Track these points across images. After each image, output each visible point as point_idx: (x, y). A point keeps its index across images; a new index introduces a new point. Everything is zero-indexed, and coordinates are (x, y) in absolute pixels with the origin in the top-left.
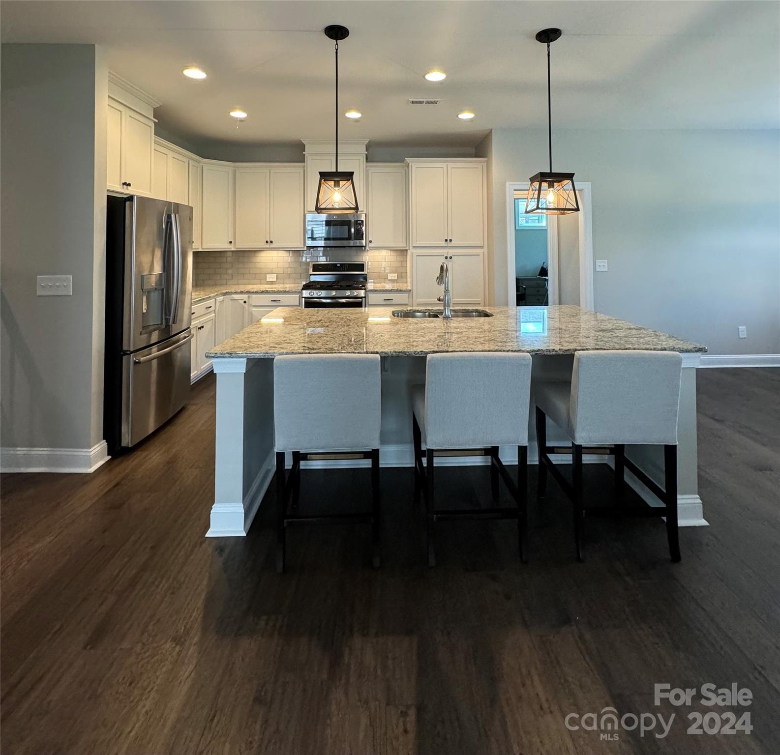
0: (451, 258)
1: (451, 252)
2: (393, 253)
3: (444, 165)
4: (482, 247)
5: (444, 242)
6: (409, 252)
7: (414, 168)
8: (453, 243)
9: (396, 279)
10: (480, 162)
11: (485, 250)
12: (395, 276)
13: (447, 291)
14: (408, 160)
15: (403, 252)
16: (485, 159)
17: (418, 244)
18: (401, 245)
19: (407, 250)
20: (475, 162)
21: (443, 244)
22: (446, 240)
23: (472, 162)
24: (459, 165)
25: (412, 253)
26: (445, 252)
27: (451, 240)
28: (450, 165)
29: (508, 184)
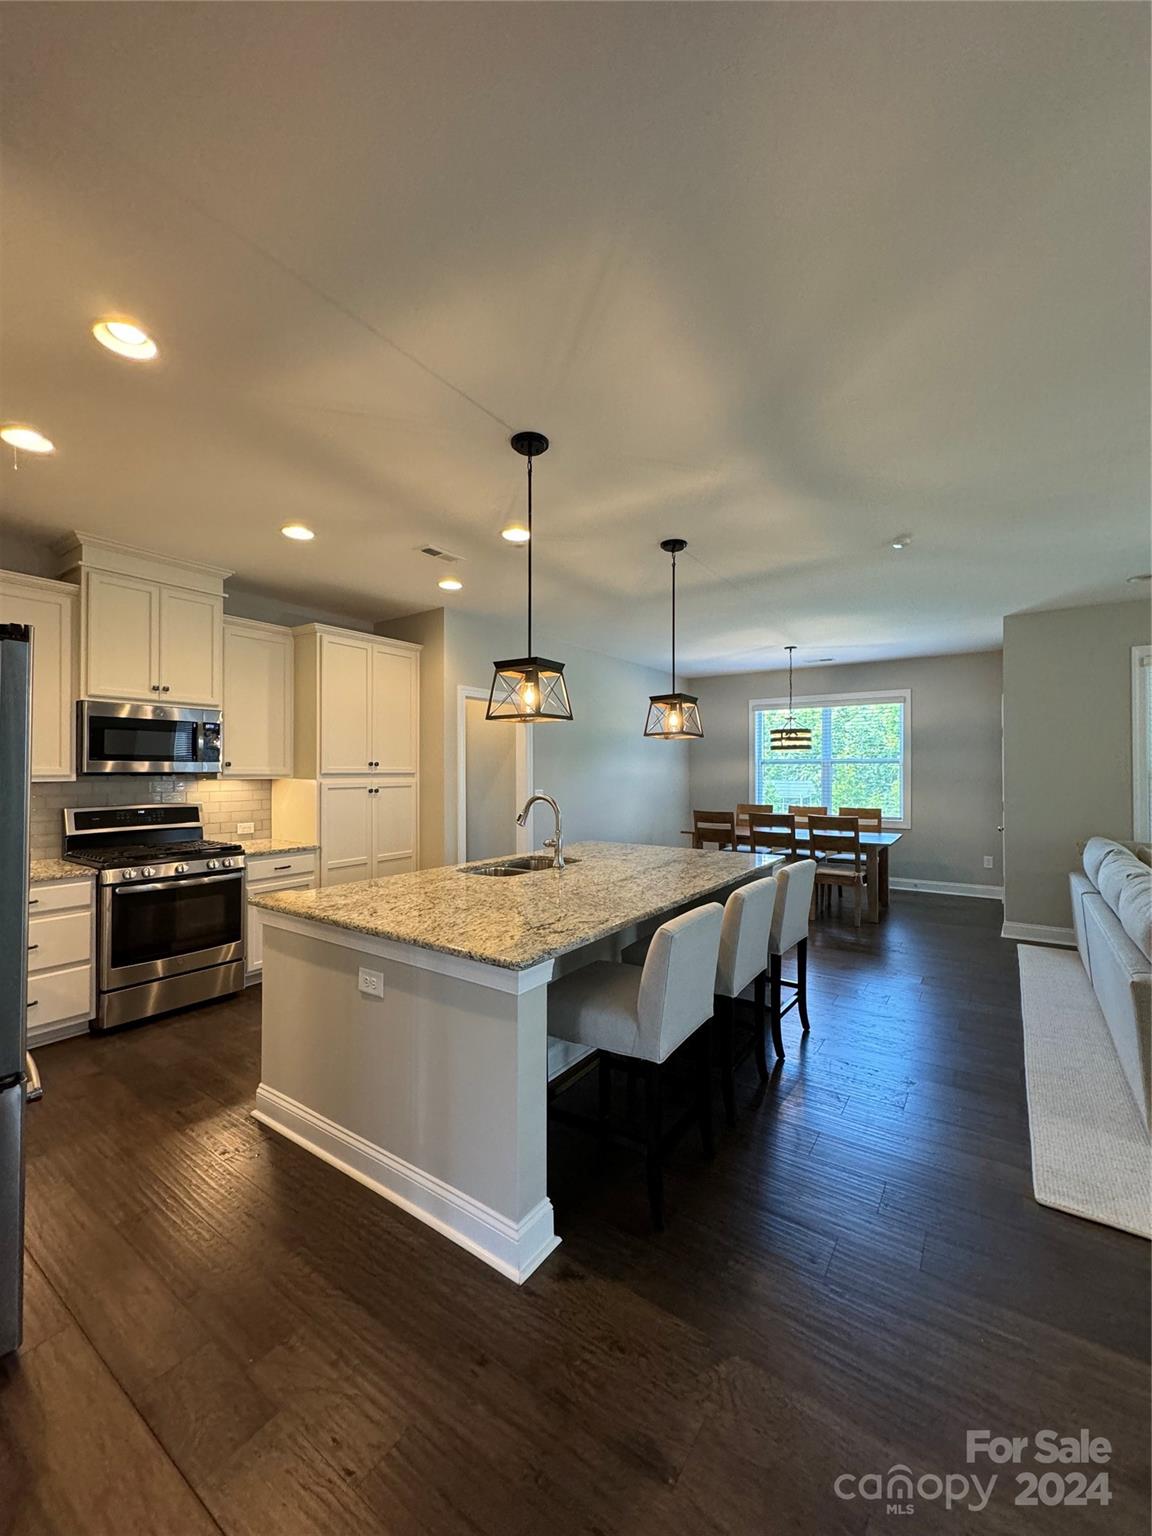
0: (377, 791)
1: (377, 782)
2: (246, 786)
3: (368, 646)
4: (414, 775)
5: (367, 767)
7: (325, 643)
8: (380, 769)
9: (252, 831)
10: (411, 650)
12: (250, 828)
14: (317, 626)
15: (263, 785)
16: (419, 647)
17: (331, 769)
20: (407, 649)
21: (366, 769)
22: (371, 764)
23: (396, 647)
24: (387, 649)
25: (320, 786)
26: (368, 782)
27: (377, 765)
28: (376, 647)
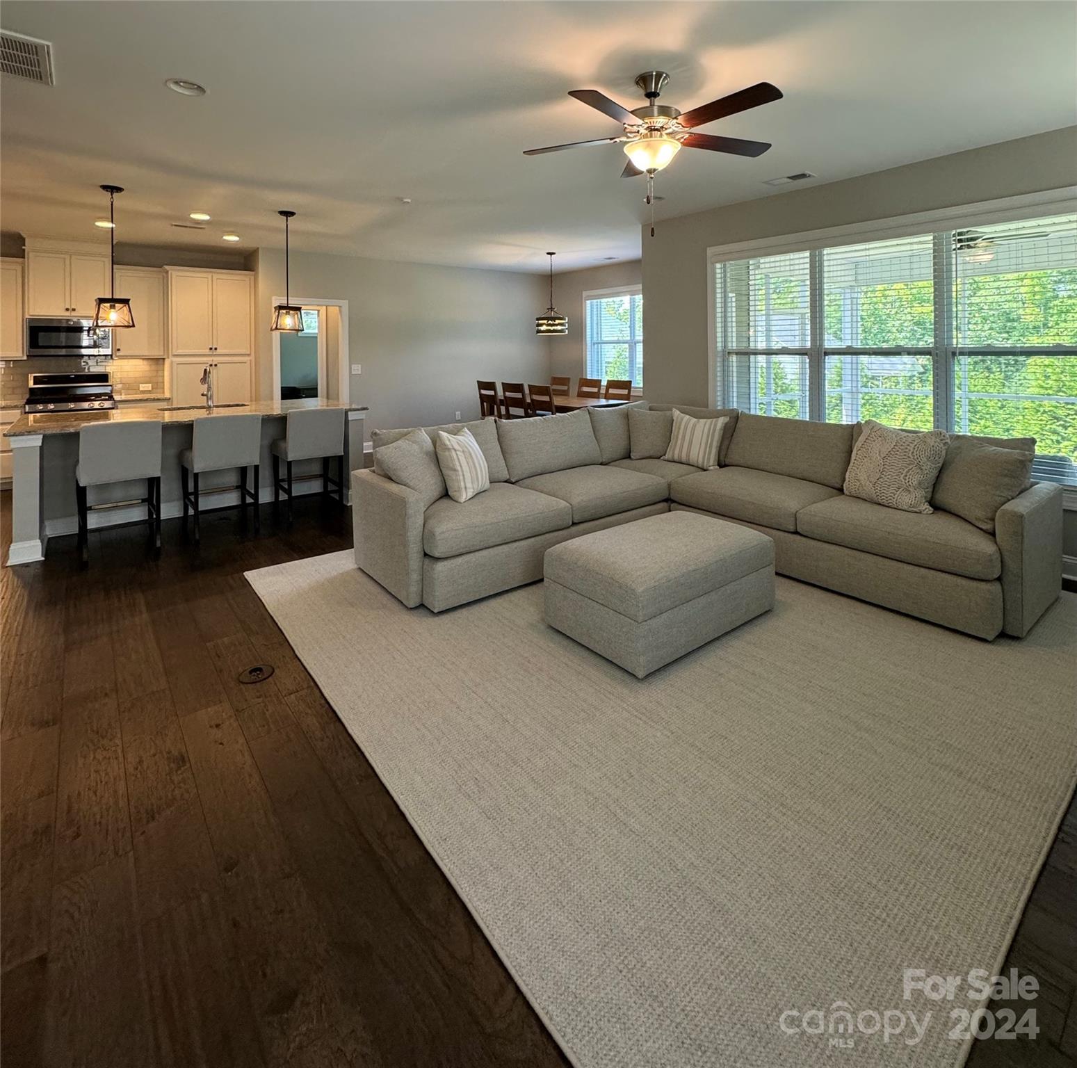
0: (216, 365)
1: (216, 360)
2: (144, 362)
3: (209, 276)
4: (249, 355)
5: (208, 350)
6: (167, 362)
7: (174, 276)
8: (219, 351)
9: (150, 389)
10: (247, 275)
11: (252, 357)
12: (148, 387)
13: (209, 389)
14: (167, 267)
15: (158, 361)
16: (252, 273)
17: (180, 352)
18: (158, 353)
19: (164, 359)
20: (242, 275)
22: (211, 349)
24: (225, 276)
25: (172, 362)
26: (209, 360)
27: (216, 349)
28: (215, 276)
29: (273, 298)
